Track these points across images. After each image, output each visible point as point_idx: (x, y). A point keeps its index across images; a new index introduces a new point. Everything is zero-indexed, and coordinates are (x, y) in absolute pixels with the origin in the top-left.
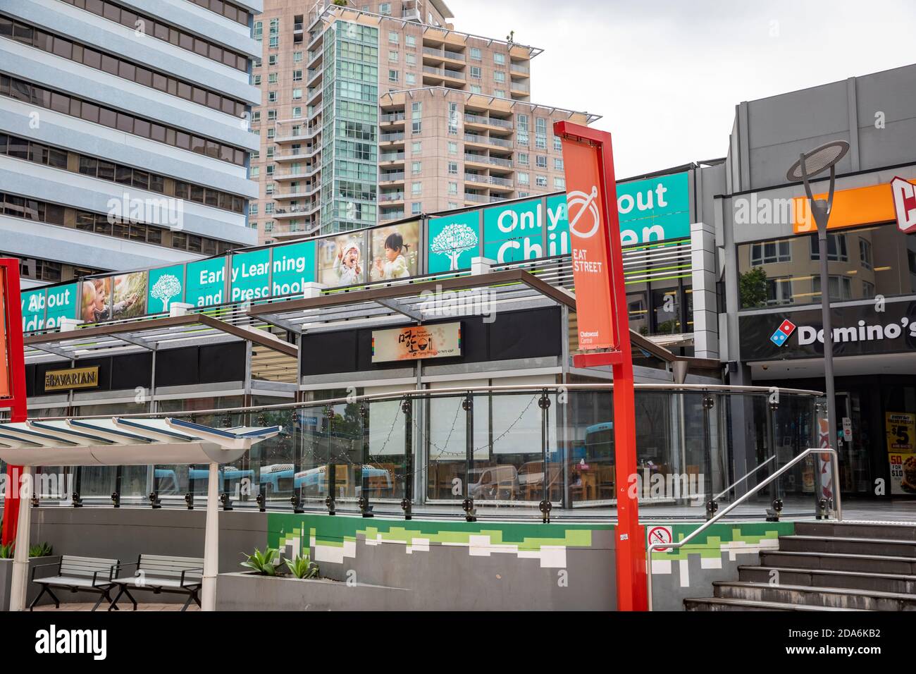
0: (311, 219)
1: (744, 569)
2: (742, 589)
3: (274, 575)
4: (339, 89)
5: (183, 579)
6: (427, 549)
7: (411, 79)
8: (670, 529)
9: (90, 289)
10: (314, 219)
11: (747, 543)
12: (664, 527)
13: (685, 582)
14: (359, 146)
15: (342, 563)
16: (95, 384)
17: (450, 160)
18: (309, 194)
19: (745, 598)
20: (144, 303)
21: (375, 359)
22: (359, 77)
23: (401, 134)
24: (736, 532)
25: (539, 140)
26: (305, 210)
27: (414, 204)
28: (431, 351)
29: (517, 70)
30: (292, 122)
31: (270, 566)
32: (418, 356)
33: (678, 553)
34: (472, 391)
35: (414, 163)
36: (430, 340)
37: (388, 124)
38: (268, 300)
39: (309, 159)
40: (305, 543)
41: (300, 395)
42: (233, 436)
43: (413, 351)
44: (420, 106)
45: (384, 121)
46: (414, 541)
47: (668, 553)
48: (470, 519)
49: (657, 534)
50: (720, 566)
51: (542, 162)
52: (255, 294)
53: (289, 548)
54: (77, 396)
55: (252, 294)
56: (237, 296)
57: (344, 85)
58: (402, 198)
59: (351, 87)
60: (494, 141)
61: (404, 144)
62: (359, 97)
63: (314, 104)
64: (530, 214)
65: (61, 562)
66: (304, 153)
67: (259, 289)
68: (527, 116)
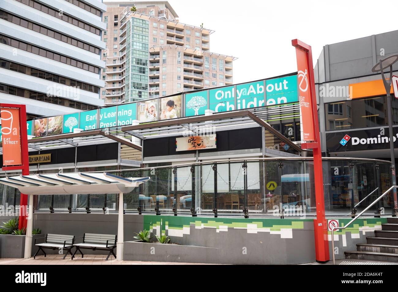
0: (121, 97)
1: (369, 239)
2: (371, 247)
3: (149, 242)
4: (133, 45)
5: (107, 244)
6: (227, 230)
7: (162, 41)
8: (338, 221)
9: (38, 123)
10: (122, 97)
11: (369, 227)
12: (335, 220)
13: (345, 244)
14: (141, 68)
15: (182, 237)
16: (50, 161)
17: (178, 74)
18: (120, 87)
19: (372, 251)
20: (61, 128)
21: (177, 150)
22: (141, 40)
23: (158, 64)
24: (365, 222)
25: (213, 67)
26: (118, 94)
27: (163, 92)
28: (203, 146)
29: (204, 39)
30: (113, 58)
31: (147, 238)
32: (197, 149)
33: (341, 232)
34: (246, 160)
35: (163, 75)
36: (202, 142)
37: (153, 59)
38: (116, 128)
39: (120, 73)
40: (163, 228)
41: (143, 165)
42: (131, 181)
43: (195, 146)
44: (166, 53)
45: (151, 58)
46: (220, 227)
47: (337, 232)
48: (246, 217)
49: (332, 223)
50: (359, 237)
51: (214, 76)
52: (110, 125)
53: (155, 231)
54: (41, 166)
55: (109, 125)
56: (102, 126)
57: (135, 43)
58: (158, 89)
59: (138, 44)
60: (195, 67)
61: (159, 68)
62: (141, 48)
63: (122, 51)
64: (229, 92)
65: (47, 237)
66: (118, 71)
67: (112, 123)
68: (209, 57)
